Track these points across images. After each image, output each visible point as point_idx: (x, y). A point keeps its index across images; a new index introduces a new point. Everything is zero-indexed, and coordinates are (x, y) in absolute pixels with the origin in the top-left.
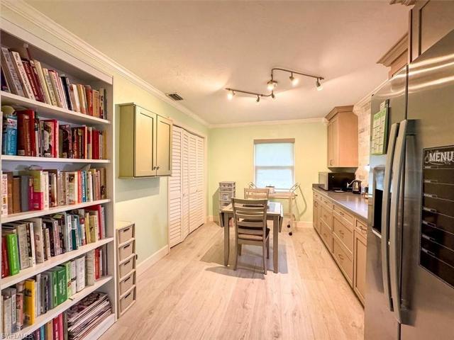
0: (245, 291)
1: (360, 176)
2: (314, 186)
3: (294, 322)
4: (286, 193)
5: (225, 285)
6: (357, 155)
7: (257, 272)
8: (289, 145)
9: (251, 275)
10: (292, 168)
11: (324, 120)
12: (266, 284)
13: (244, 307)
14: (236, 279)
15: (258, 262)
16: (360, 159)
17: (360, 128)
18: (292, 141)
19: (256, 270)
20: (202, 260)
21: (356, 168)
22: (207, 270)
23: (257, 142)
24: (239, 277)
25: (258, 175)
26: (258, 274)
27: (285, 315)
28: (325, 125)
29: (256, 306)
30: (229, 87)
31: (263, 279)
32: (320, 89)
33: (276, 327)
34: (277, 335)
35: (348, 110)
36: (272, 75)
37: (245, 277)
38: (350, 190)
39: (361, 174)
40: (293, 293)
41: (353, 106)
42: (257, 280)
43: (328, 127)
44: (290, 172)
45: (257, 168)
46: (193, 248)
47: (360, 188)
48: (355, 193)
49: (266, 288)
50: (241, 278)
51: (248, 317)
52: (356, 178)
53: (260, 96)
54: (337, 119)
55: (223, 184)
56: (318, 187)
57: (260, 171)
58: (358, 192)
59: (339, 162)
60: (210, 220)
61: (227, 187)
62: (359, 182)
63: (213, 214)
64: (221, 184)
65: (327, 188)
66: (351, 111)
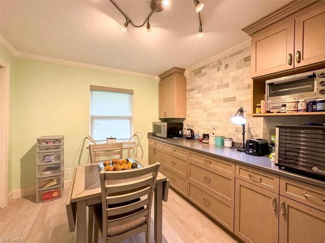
1: (188, 125)
2: (149, 134)
8: (126, 97)
10: (130, 118)
11: (157, 78)
16: (188, 112)
17: (188, 87)
18: (131, 92)
21: (184, 119)
28: (158, 82)
35: (180, 71)
38: (181, 136)
39: (190, 123)
41: (185, 70)
44: (127, 122)
45: (93, 118)
48: (188, 138)
52: (185, 126)
53: (128, 22)
54: (175, 77)
55: (43, 140)
56: (152, 135)
57: (96, 122)
58: (192, 138)
59: (175, 114)
60: (15, 197)
61: (51, 144)
62: (192, 131)
63: (21, 186)
64: (40, 141)
65: (165, 136)
66: (183, 73)
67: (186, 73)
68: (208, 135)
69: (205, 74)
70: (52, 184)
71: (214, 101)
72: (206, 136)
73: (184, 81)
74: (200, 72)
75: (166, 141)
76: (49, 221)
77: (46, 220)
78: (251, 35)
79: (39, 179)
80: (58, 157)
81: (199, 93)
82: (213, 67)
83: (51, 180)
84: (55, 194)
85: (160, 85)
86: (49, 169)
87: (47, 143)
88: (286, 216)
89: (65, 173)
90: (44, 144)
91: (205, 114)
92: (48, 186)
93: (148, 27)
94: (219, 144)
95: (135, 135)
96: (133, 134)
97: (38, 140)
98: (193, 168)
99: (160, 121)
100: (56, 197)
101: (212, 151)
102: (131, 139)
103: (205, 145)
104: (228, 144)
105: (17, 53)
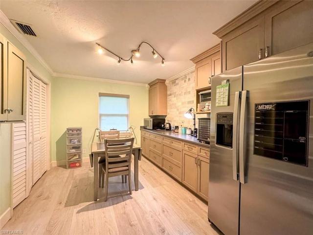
0: (125, 213)
1: (168, 121)
2: (141, 127)
3: (166, 216)
4: (124, 133)
5: (105, 217)
6: (166, 108)
7: (124, 195)
8: (124, 100)
9: (122, 200)
10: (127, 116)
11: (147, 86)
12: (135, 201)
13: (131, 226)
14: (111, 207)
15: (119, 188)
16: (168, 111)
17: (168, 93)
18: (127, 97)
19: (122, 194)
20: (66, 206)
21: (166, 116)
22: (78, 212)
23: (101, 95)
24: (113, 205)
25: (102, 121)
26: (126, 197)
27: (159, 214)
28: (148, 89)
29: (139, 220)
30: (99, 42)
31: (131, 198)
32: (163, 65)
33: (160, 226)
34: (163, 231)
35: (162, 82)
36: (140, 46)
37: (118, 203)
38: (164, 128)
39: (169, 119)
40: (155, 199)
41: (165, 80)
42: (128, 201)
43: (149, 90)
44: (125, 118)
45: (101, 115)
46: (48, 198)
47: (170, 127)
48: (167, 130)
49: (138, 204)
50: (115, 205)
51: (138, 230)
52: (166, 122)
53: (120, 59)
54: (158, 86)
55: (70, 130)
56: (144, 128)
57: (103, 118)
58: (170, 129)
59: (158, 112)
60: (53, 166)
61: (75, 132)
62: (169, 124)
63: (57, 159)
64: (68, 130)
65: (151, 128)
66: (164, 83)
67: (167, 82)
68: (178, 127)
69: (178, 84)
70: (75, 158)
71: (183, 103)
72: (177, 127)
73: (165, 88)
74: (175, 82)
75: (151, 131)
76: (76, 177)
77: (74, 176)
78: (196, 63)
79: (68, 154)
80: (79, 141)
81: (174, 97)
82: (182, 79)
83: (75, 155)
84: (78, 164)
85: (150, 91)
86: (74, 148)
87: (72, 131)
88: (200, 165)
89: (83, 152)
90: (71, 132)
91: (178, 113)
92: (73, 158)
93: (132, 62)
94: (184, 132)
95: (130, 128)
96: (129, 127)
97: (68, 129)
98: (165, 147)
99: (150, 118)
100: (78, 166)
101: (180, 137)
102: (128, 130)
103: (176, 133)
104: (188, 132)
105: (55, 75)
